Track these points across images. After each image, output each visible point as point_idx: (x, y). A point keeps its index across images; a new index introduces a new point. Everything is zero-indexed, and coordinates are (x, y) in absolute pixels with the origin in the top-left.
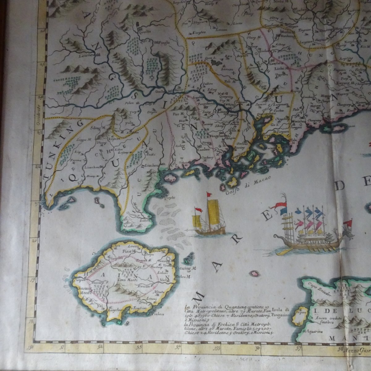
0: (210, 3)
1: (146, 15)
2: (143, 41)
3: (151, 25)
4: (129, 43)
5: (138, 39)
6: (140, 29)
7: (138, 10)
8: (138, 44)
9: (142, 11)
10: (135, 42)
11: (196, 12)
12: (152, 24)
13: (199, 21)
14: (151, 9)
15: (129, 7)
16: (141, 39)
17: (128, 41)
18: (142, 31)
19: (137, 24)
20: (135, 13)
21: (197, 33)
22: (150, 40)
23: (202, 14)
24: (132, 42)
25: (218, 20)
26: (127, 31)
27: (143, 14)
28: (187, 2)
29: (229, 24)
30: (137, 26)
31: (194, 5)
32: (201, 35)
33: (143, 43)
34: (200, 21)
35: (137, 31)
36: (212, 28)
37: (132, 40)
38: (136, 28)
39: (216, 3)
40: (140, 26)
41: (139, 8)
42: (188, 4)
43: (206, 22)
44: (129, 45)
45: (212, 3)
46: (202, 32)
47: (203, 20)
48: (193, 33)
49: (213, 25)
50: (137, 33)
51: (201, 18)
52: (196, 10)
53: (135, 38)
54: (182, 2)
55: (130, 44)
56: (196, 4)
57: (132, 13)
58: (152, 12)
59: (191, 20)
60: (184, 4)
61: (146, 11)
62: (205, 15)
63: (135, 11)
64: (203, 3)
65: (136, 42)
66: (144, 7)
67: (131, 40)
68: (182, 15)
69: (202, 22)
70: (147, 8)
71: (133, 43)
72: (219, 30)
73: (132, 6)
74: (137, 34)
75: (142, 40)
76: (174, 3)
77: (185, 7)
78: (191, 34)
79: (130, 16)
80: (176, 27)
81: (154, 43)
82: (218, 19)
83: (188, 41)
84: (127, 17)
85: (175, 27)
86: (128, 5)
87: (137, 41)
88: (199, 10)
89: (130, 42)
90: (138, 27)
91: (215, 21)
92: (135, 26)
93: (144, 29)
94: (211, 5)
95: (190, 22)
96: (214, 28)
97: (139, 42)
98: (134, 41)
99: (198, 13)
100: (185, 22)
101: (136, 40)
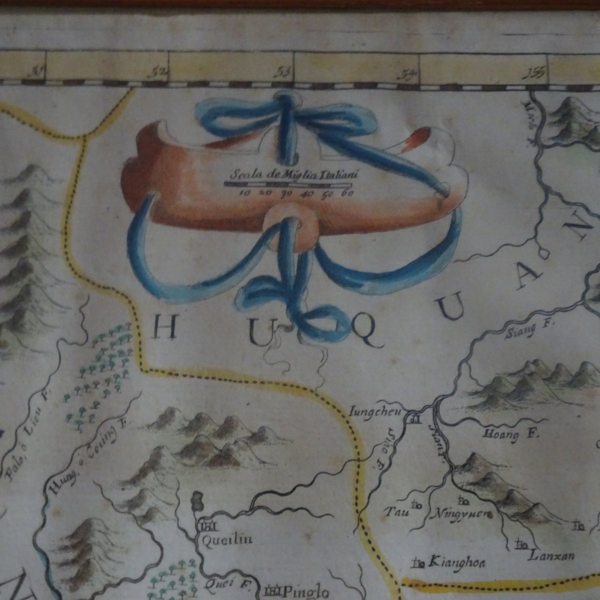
0: (504, 429)
1: (236, 464)
2: (218, 580)
3: (253, 509)
4: (154, 581)
5: (197, 570)
6: (205, 525)
7: (203, 440)
8: (194, 590)
9: (220, 444)
10: (182, 579)
11: (446, 468)
12: (260, 507)
13: (457, 508)
14: (258, 437)
15: (166, 418)
16: (208, 570)
17: (153, 573)
18: (213, 535)
19: (197, 502)
20: (187, 451)
21: (449, 563)
22: (248, 578)
23: (469, 477)
24: (168, 579)
25: (538, 513)
26: (149, 525)
27: (224, 458)
28: (409, 412)
29: (581, 528)
30: (194, 509)
31: (437, 430)
32: (468, 575)
33: (214, 589)
34: (464, 509)
35: (192, 533)
36: (512, 545)
37: (172, 568)
38: (188, 520)
39: (531, 432)
40: (208, 511)
41: (208, 429)
42: (413, 422)
43: (489, 515)
44: (157, 591)
45: (514, 431)
46: (469, 562)
47: (475, 505)
48: (433, 563)
49: (517, 530)
50: (194, 541)
51: (466, 496)
52: (445, 455)
53: (182, 563)
54: (384, 411)
55: (159, 586)
56: (445, 430)
57: (178, 448)
58: (260, 449)
59: (422, 499)
60: (396, 422)
61: (236, 442)
62: (484, 481)
63: (190, 440)
64: (476, 425)
65: (188, 582)
66: (227, 427)
67: (165, 566)
68: (384, 468)
69: (472, 515)
70: (241, 433)
71: (172, 584)
72: (544, 557)
73: (177, 414)
74: (191, 546)
75: (210, 577)
76: (354, 412)
77: (398, 436)
78: (422, 565)
79: (167, 460)
80: (360, 520)
81: (262, 592)
82: (536, 505)
83: (406, 591)
84: (153, 464)
85: (354, 522)
86: (163, 409)
87: (193, 576)
88: (459, 459)
89: (163, 574)
90: (199, 515)
91: (526, 515)
92: (187, 506)
93: (225, 528)
94: (508, 440)
95: (418, 506)
96: (523, 546)
97: (201, 581)
98: (178, 573)
99: (452, 469)
100: (401, 506)
101: (189, 571)
